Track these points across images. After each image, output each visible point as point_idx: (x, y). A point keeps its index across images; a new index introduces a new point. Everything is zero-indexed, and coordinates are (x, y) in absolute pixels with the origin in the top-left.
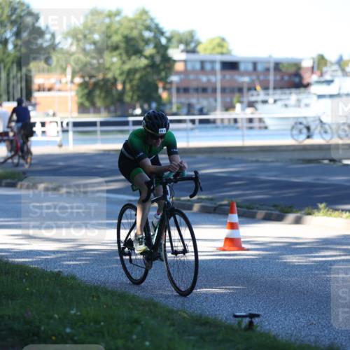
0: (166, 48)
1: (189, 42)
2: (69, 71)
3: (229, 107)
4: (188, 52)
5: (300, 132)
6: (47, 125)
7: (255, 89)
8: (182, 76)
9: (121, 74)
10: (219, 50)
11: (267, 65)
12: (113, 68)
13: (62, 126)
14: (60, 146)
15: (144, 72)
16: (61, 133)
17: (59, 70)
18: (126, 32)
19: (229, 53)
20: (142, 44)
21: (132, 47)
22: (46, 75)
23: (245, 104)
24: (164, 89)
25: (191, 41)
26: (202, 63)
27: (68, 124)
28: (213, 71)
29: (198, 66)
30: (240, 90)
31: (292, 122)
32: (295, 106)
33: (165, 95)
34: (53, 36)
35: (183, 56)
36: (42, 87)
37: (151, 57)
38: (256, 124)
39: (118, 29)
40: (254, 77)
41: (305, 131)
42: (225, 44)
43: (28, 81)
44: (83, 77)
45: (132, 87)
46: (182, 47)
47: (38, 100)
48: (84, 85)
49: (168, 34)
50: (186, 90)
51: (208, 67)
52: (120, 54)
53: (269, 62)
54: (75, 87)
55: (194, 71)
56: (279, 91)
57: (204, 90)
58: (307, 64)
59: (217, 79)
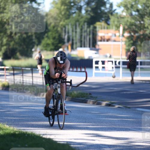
2: (121, 28)
6: (106, 63)
13: (116, 64)
14: (114, 77)
16: (114, 69)
17: (114, 27)
22: (106, 30)
27: (119, 63)
34: (111, 5)
36: (103, 38)
43: (94, 34)
44: (130, 33)
47: (100, 47)
48: (130, 38)
54: (124, 39)
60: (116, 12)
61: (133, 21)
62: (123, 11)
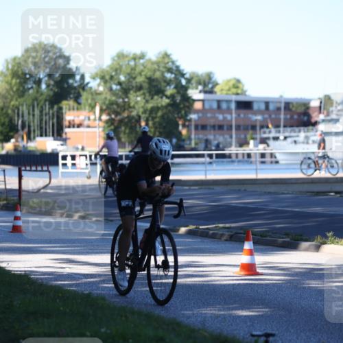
0: (185, 88)
1: (207, 84)
2: (97, 109)
3: (243, 143)
4: (206, 92)
5: (309, 166)
6: (77, 158)
7: (268, 127)
8: (200, 115)
9: (145, 112)
10: (234, 90)
11: (278, 105)
12: (137, 107)
13: (91, 160)
14: (89, 177)
15: (165, 111)
16: (89, 166)
17: (87, 107)
18: (149, 74)
19: (244, 93)
20: (163, 84)
21: (154, 87)
22: (75, 112)
23: (258, 140)
24: (184, 126)
25: (209, 83)
26: (219, 102)
28: (229, 110)
29: (215, 105)
30: (254, 128)
31: (301, 158)
32: (303, 143)
33: (184, 132)
34: (83, 77)
35: (201, 96)
36: (72, 123)
37: (172, 97)
38: (268, 159)
39: (142, 71)
40: (266, 116)
41: (313, 165)
42: (240, 85)
43: (60, 118)
44: (109, 114)
45: (154, 124)
46: (200, 87)
47: (68, 136)
48: (110, 122)
49: (187, 76)
50: (204, 127)
51: (224, 106)
52: (144, 94)
53: (280, 102)
54: (102, 124)
55: (211, 110)
56: (289, 129)
57: (221, 127)
58: (315, 104)
59: (232, 117)
60: (89, 85)
61: (114, 98)
62: (99, 85)
